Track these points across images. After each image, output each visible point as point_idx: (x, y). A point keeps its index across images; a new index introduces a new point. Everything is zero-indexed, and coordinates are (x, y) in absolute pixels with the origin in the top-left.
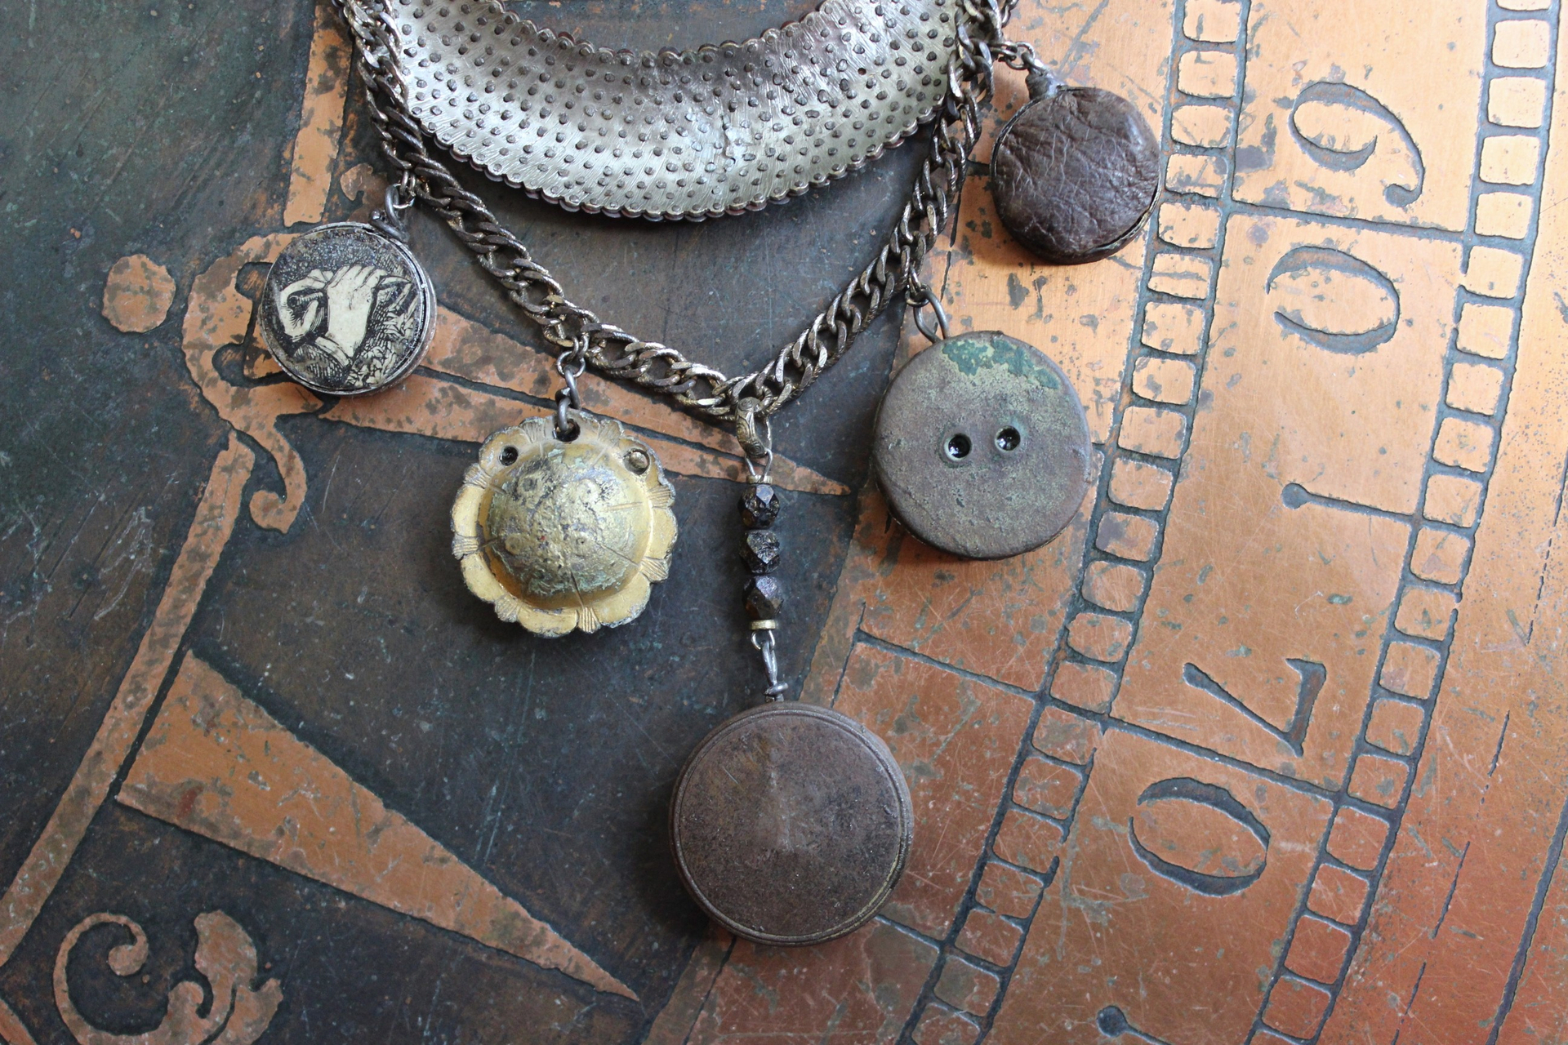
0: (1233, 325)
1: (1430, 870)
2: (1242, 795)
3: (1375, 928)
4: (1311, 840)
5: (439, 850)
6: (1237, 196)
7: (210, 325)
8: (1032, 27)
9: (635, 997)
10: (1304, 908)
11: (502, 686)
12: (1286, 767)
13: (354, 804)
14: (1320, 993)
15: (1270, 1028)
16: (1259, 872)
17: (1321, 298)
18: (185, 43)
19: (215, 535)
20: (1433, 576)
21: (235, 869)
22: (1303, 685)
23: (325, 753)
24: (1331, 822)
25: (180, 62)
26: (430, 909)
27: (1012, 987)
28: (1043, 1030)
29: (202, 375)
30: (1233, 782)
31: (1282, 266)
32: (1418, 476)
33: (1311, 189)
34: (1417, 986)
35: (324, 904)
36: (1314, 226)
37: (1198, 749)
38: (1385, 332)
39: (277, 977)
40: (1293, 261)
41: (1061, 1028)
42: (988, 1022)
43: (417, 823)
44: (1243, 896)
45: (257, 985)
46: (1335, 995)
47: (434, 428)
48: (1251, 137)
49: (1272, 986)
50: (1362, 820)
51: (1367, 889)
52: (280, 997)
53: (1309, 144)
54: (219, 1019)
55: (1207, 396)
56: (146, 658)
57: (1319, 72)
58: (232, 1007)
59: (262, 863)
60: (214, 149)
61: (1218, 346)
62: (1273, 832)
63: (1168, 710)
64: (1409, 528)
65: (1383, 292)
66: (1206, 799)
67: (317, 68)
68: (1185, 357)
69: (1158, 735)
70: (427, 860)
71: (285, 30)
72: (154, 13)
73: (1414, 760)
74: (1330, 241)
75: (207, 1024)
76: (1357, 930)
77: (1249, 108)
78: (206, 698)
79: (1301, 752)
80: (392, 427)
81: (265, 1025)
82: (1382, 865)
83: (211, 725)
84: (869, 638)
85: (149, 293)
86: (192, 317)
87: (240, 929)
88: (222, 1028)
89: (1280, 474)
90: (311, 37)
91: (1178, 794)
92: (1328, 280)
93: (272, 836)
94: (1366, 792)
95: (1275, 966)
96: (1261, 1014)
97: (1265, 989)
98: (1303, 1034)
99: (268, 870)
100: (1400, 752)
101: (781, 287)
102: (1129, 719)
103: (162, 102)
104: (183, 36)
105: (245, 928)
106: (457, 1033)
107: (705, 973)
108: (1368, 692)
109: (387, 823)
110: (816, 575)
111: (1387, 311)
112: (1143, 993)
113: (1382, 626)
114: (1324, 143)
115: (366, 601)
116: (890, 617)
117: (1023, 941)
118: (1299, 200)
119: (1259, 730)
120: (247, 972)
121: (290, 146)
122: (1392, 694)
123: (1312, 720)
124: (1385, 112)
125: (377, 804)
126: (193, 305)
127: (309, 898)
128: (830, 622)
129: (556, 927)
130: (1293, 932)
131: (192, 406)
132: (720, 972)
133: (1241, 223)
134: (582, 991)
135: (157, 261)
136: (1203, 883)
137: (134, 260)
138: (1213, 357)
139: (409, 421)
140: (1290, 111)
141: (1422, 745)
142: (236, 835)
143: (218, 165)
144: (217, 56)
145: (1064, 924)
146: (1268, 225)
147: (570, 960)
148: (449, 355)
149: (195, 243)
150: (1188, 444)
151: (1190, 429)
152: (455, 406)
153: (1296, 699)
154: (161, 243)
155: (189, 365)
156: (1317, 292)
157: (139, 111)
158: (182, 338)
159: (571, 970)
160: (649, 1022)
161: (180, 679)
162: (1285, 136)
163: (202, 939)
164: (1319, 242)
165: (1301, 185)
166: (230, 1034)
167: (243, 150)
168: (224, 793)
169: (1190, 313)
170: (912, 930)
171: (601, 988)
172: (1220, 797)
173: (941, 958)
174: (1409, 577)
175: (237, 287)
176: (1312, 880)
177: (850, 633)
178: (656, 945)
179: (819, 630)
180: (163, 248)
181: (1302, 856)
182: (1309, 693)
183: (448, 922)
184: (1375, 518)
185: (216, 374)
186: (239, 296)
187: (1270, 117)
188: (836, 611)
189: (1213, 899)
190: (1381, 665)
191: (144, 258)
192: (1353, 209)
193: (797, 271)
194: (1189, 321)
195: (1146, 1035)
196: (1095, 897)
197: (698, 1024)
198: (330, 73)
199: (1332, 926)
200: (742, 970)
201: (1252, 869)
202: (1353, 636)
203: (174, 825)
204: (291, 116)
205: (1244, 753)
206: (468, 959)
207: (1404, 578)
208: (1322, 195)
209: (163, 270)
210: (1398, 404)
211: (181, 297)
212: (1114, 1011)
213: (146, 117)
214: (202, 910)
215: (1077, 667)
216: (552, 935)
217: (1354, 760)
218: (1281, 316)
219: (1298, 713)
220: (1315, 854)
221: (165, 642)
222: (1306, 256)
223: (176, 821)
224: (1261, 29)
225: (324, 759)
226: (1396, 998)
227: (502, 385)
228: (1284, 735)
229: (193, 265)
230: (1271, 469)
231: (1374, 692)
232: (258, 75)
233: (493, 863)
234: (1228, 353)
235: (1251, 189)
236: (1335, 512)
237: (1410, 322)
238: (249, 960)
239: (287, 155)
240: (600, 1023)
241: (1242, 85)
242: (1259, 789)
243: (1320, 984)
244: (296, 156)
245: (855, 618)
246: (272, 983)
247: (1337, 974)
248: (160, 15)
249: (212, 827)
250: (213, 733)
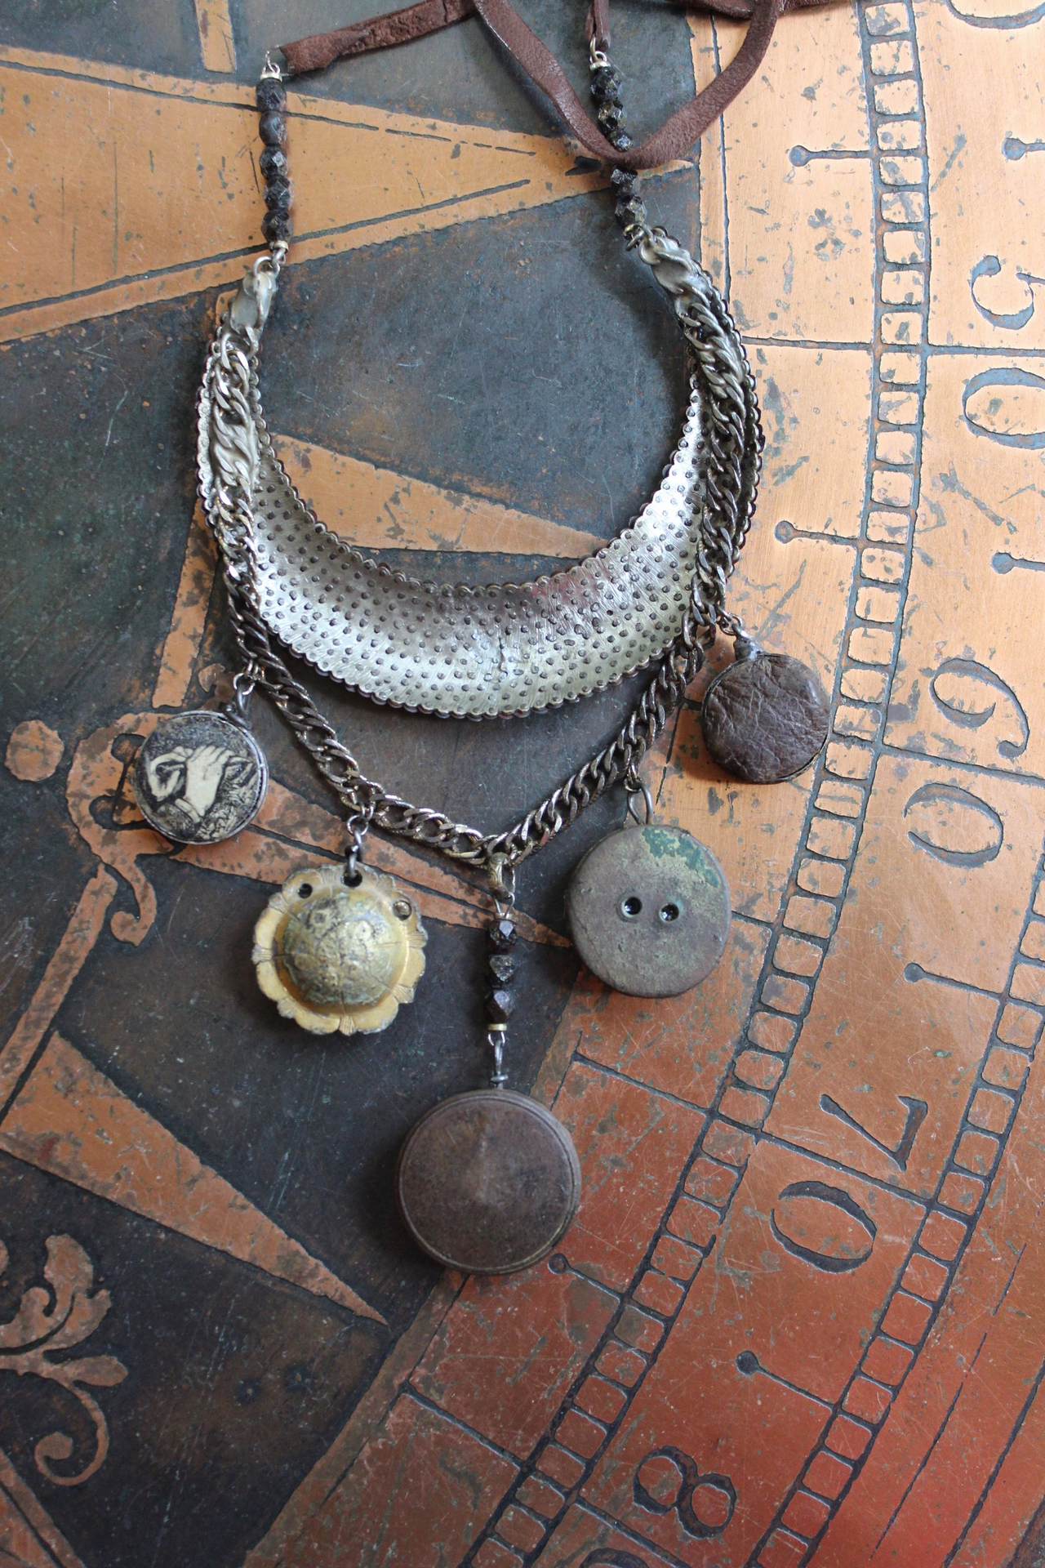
0: (877, 838)
1: (995, 1263)
2: (858, 1197)
3: (951, 1305)
4: (908, 1235)
5: (241, 1199)
6: (887, 741)
7: (89, 779)
8: (741, 599)
9: (384, 1321)
10: (898, 1286)
11: (299, 1076)
12: (893, 1178)
13: (177, 1159)
14: (904, 1351)
15: (866, 1375)
16: (866, 1257)
17: (944, 823)
18: (84, 558)
19: (82, 943)
20: (1013, 1041)
21: (81, 1203)
22: (910, 1117)
23: (157, 1118)
24: (924, 1222)
25: (78, 573)
26: (231, 1244)
27: (673, 1332)
28: (694, 1366)
29: (81, 819)
30: (852, 1187)
31: (917, 797)
32: (1006, 965)
33: (943, 740)
34: (979, 1351)
35: (148, 1235)
36: (943, 767)
37: (827, 1160)
38: (991, 852)
39: (108, 1288)
40: (925, 794)
41: (708, 1366)
42: (653, 1358)
43: (225, 1177)
44: (853, 1274)
45: (91, 1294)
46: (917, 1353)
47: (259, 873)
48: (900, 697)
49: (870, 1343)
50: (947, 1222)
51: (947, 1274)
52: (109, 1305)
53: (945, 706)
54: (60, 1318)
55: (853, 892)
56: (22, 1035)
57: (956, 651)
58: (71, 1309)
59: (102, 1200)
60: (101, 644)
61: (865, 853)
62: (878, 1226)
63: (807, 1129)
64: (998, 1002)
65: (991, 822)
66: (831, 1199)
67: (186, 586)
68: (838, 861)
69: (798, 1148)
70: (231, 1206)
71: (163, 555)
72: (61, 533)
73: (988, 1179)
74: (954, 780)
75: (50, 1322)
76: (937, 1306)
77: (900, 674)
78: (67, 1069)
79: (904, 1167)
80: (226, 870)
81: (96, 1325)
82: (959, 1256)
83: (69, 1090)
84: (583, 1059)
85: (43, 751)
86: (75, 772)
87: (81, 1249)
88: (62, 1326)
89: (904, 956)
90: (183, 561)
91: (810, 1193)
92: (951, 810)
93: (111, 1179)
94: (950, 1201)
95: (874, 1329)
96: (860, 1364)
97: (865, 1346)
98: (891, 1382)
99: (106, 1205)
100: (979, 1172)
101: (534, 784)
102: (776, 1134)
103: (63, 603)
104: (83, 552)
105: (85, 1248)
106: (246, 1339)
107: (440, 1306)
108: (959, 1125)
109: (202, 1175)
110: (546, 1008)
111: (993, 838)
112: (772, 1343)
113: (973, 1080)
114: (955, 705)
115: (197, 1003)
116: (600, 1044)
117: (684, 1298)
118: (934, 748)
119: (874, 1150)
120: (84, 1284)
121: (161, 645)
122: (976, 1128)
123: (915, 1144)
124: (1003, 685)
125: (194, 1162)
126: (77, 763)
127: (137, 1229)
128: (554, 1044)
129: (327, 1264)
130: (889, 1304)
131: (71, 842)
132: (451, 1307)
133: (888, 762)
134: (344, 1315)
135: (50, 726)
136: (824, 1262)
137: (32, 724)
138: (859, 863)
139: (240, 866)
140: (931, 680)
141: (996, 1168)
142: (83, 1177)
143: (104, 656)
144: (109, 571)
145: (716, 1287)
146: (908, 765)
147: (337, 1290)
148: (275, 818)
149: (82, 715)
150: (836, 927)
151: (838, 916)
152: (276, 858)
153: (904, 1128)
154: (55, 713)
155: (70, 809)
156: (941, 819)
157: (44, 609)
158: (66, 788)
159: (336, 1298)
160: (395, 1341)
161: (48, 1053)
162: (926, 697)
163: (50, 1255)
164: (946, 781)
165: (936, 736)
166: (68, 1330)
167: (124, 645)
168: (76, 1143)
169: (844, 827)
170: (600, 1284)
171: (359, 1313)
172: (841, 1198)
173: (621, 1307)
174: (994, 1040)
175: (113, 752)
176: (906, 1265)
177: (569, 1054)
178: (403, 1283)
179: (545, 1050)
180: (56, 717)
181: (900, 1247)
182: (914, 1122)
183: (243, 1254)
184: (973, 994)
185: (91, 818)
186: (114, 759)
187: (916, 682)
188: (560, 1035)
189: (830, 1277)
190: (970, 1106)
191: (41, 724)
192: (973, 757)
193: (548, 773)
194: (843, 833)
195: (773, 1375)
196: (742, 1268)
197: (431, 1346)
198: (196, 591)
199: (919, 1301)
200: (468, 1306)
201: (861, 1254)
202: (950, 1082)
203: (34, 1166)
204: (163, 621)
205: (861, 1165)
206: (257, 1284)
207: (991, 1041)
208: (950, 744)
209: (55, 734)
210: (996, 908)
211: (68, 756)
212: (750, 1355)
213: (50, 614)
214: (52, 1233)
215: (740, 1091)
216: (324, 1271)
217: (944, 1176)
218: (913, 835)
219: (904, 1138)
220: (909, 1247)
221: (37, 1024)
222: (934, 790)
223: (36, 1162)
224: (914, 614)
225: (156, 1123)
226: (963, 1358)
227: (314, 843)
228: (893, 1154)
229: (79, 732)
230: (897, 951)
231: (963, 1125)
232: (140, 588)
233: (282, 1211)
234: (872, 861)
235: (898, 736)
236: (946, 988)
237: (1010, 847)
238: (87, 1274)
239: (158, 652)
240: (356, 1339)
241: (896, 656)
242: (871, 1194)
243: (906, 1344)
244: (165, 654)
245: (574, 1043)
246: (104, 1293)
247: (920, 1337)
248: (66, 534)
249: (66, 1170)
250: (71, 1096)
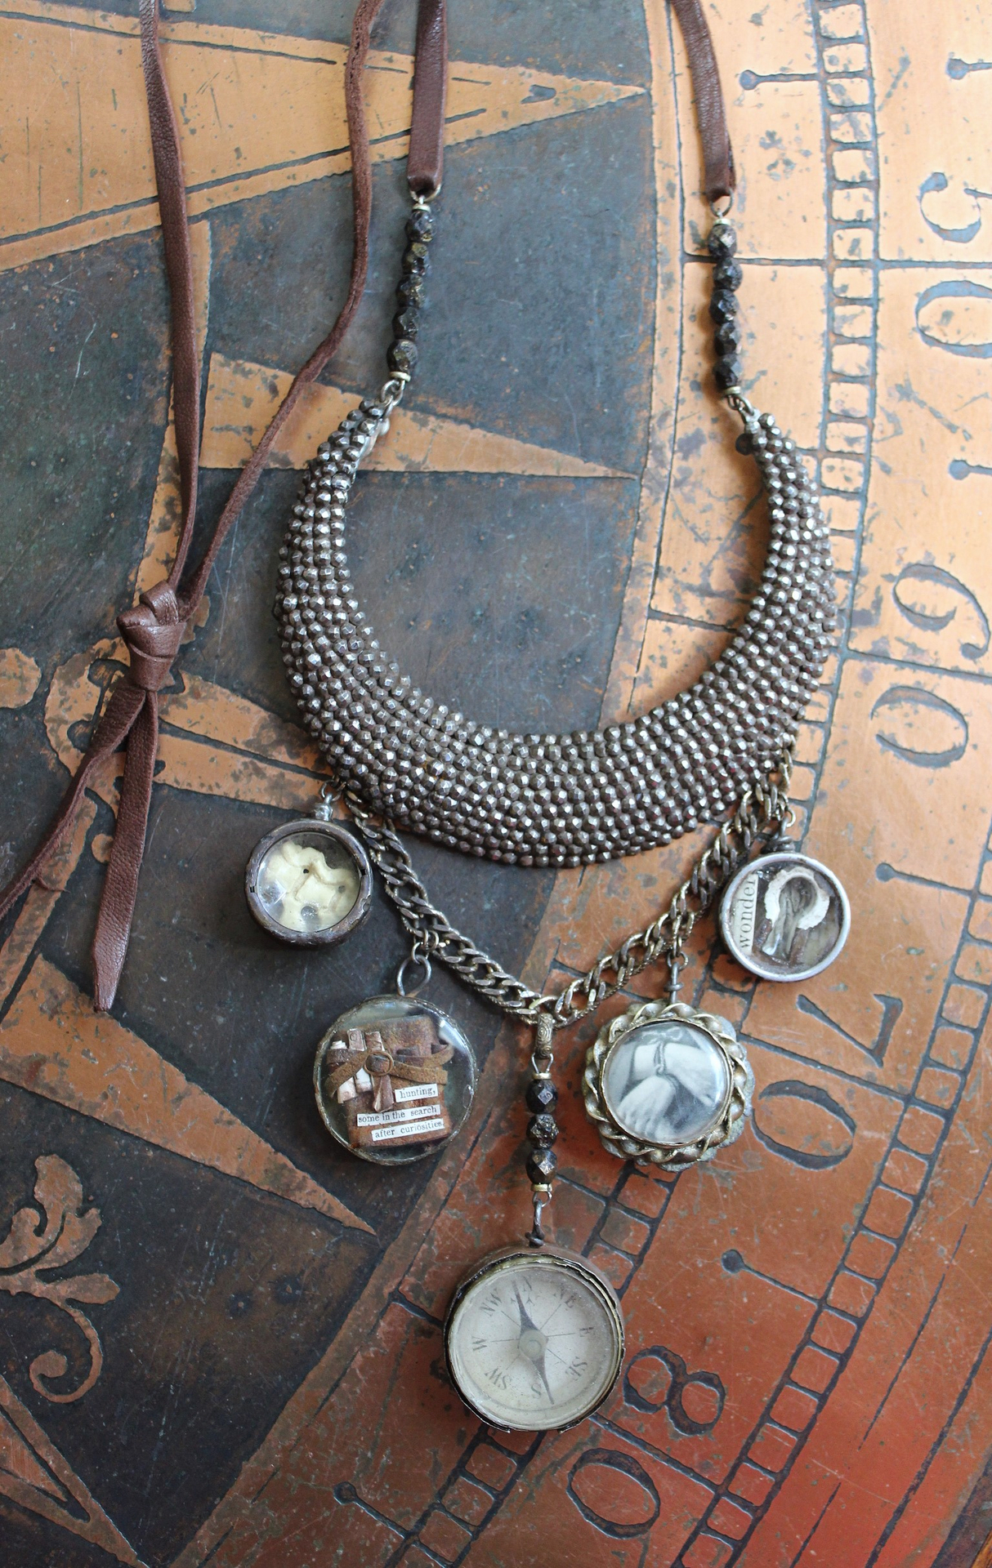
0: (845, 742)
1: (973, 1155)
2: (837, 1095)
3: (931, 1198)
4: (887, 1131)
5: (227, 1114)
6: (852, 646)
7: (67, 705)
8: (704, 511)
9: (372, 1231)
10: (879, 1181)
11: (281, 991)
12: (870, 1075)
13: (163, 1077)
14: (887, 1244)
15: (850, 1270)
16: (846, 1153)
17: (910, 725)
18: (56, 487)
19: (64, 866)
20: (984, 936)
21: (69, 1123)
22: (886, 1014)
23: (142, 1037)
24: (902, 1117)
25: (51, 503)
26: (218, 1159)
27: (659, 1233)
28: (680, 1266)
29: (59, 744)
30: (831, 1085)
31: (883, 700)
32: (976, 861)
33: (906, 644)
34: (960, 1242)
35: (136, 1153)
36: (907, 671)
37: (805, 1059)
38: (957, 752)
39: (97, 1207)
40: (891, 697)
41: (694, 1266)
42: (639, 1259)
43: (211, 1094)
44: (834, 1170)
45: (81, 1213)
46: (899, 1246)
47: (237, 793)
48: (863, 602)
49: (853, 1238)
50: (925, 1116)
51: (926, 1168)
52: (99, 1223)
53: (907, 610)
54: (51, 1238)
55: (823, 795)
56: (6, 959)
57: (916, 556)
58: (62, 1229)
59: (89, 1119)
60: (75, 571)
61: (833, 757)
62: (858, 1123)
63: (784, 1029)
64: (968, 900)
65: (956, 723)
66: (810, 1097)
67: (158, 512)
68: (808, 765)
69: (776, 1048)
70: (217, 1121)
71: (135, 482)
72: (33, 464)
73: (964, 1073)
74: (918, 683)
75: (42, 1241)
76: (917, 1199)
77: (863, 580)
78: (51, 991)
79: (881, 1064)
80: (204, 790)
81: (87, 1244)
82: (938, 1151)
83: (54, 1012)
84: (562, 966)
85: (20, 678)
86: (53, 699)
87: (70, 1169)
88: (53, 1245)
89: (875, 856)
90: (155, 489)
91: (789, 1093)
92: (916, 712)
93: (98, 1099)
94: (928, 1096)
95: (856, 1223)
96: (844, 1259)
97: (847, 1241)
98: (874, 1275)
99: (94, 1125)
100: (955, 1066)
101: (506, 698)
102: (755, 1035)
103: (37, 532)
104: (56, 482)
105: (74, 1169)
106: (235, 1254)
107: (427, 1215)
108: (933, 1021)
109: (188, 1093)
110: (524, 917)
111: (958, 738)
112: (756, 1241)
113: (946, 974)
114: (917, 609)
115: (179, 922)
116: (579, 951)
117: (668, 1199)
118: (898, 652)
119: (852, 1049)
120: (74, 1203)
121: (134, 571)
122: (951, 1024)
123: (891, 1041)
124: (963, 589)
125: (180, 1079)
126: (54, 689)
127: (126, 1148)
128: (533, 952)
129: (314, 1176)
130: (870, 1199)
131: (50, 767)
132: (438, 1215)
133: (853, 667)
134: (332, 1226)
135: (28, 654)
136: (805, 1160)
137: (10, 652)
138: (828, 766)
139: (218, 785)
140: (893, 585)
141: (971, 1062)
142: (70, 1097)
143: (78, 583)
144: (81, 500)
145: (700, 1187)
146: (873, 669)
147: (324, 1202)
148: (251, 737)
149: (58, 642)
150: (807, 830)
151: (809, 819)
152: (254, 777)
153: (880, 1025)
154: (32, 640)
155: (49, 735)
156: (907, 720)
157: (19, 538)
158: (44, 715)
159: (325, 1209)
160: (383, 1251)
161: (32, 976)
162: (889, 604)
163: (40, 1175)
164: (911, 683)
165: (899, 640)
166: (59, 1249)
167: (98, 572)
168: (62, 1064)
169: (813, 732)
170: (585, 1188)
171: (347, 1223)
172: (820, 1096)
173: (607, 1210)
174: (966, 936)
175: (90, 678)
176: (885, 1160)
177: (548, 962)
178: (391, 1193)
179: (524, 959)
180: (32, 644)
181: (879, 1142)
182: (890, 1019)
183: (231, 1170)
184: (944, 892)
185: (70, 743)
186: (91, 684)
187: (878, 589)
188: (538, 945)
189: (812, 1173)
190: (944, 1001)
191: (18, 651)
192: (937, 660)
193: (519, 687)
194: (812, 738)
195: (758, 1272)
196: (724, 1167)
197: (420, 1254)
198: (168, 517)
199: (899, 1195)
200: (455, 1214)
201: (841, 1150)
202: (924, 979)
203: (22, 1088)
204: (136, 548)
205: (839, 1063)
206: (246, 1199)
207: (963, 937)
208: (914, 648)
209: (32, 661)
210: (964, 807)
211: (45, 683)
212: (734, 1254)
213: (24, 543)
214: (42, 1154)
215: (717, 994)
216: (311, 1183)
217: (921, 1070)
218: (880, 738)
219: (880, 1035)
220: (888, 1141)
221: (21, 948)
222: (900, 693)
223: (24, 1085)
224: (874, 523)
225: (142, 1042)
226: (944, 1250)
227: (291, 761)
228: (870, 1051)
229: (56, 658)
230: (868, 851)
231: (937, 1021)
232: (113, 515)
233: (268, 1126)
234: (840, 764)
235: (863, 640)
236: (915, 886)
237: (975, 747)
238: (77, 1193)
239: (132, 577)
240: (345, 1250)
241: (858, 563)
242: (849, 1091)
243: (888, 1238)
244: (139, 579)
245: (552, 951)
246: (94, 1212)
247: (901, 1231)
248: (38, 465)
249: (53, 1090)
250: (56, 1018)
